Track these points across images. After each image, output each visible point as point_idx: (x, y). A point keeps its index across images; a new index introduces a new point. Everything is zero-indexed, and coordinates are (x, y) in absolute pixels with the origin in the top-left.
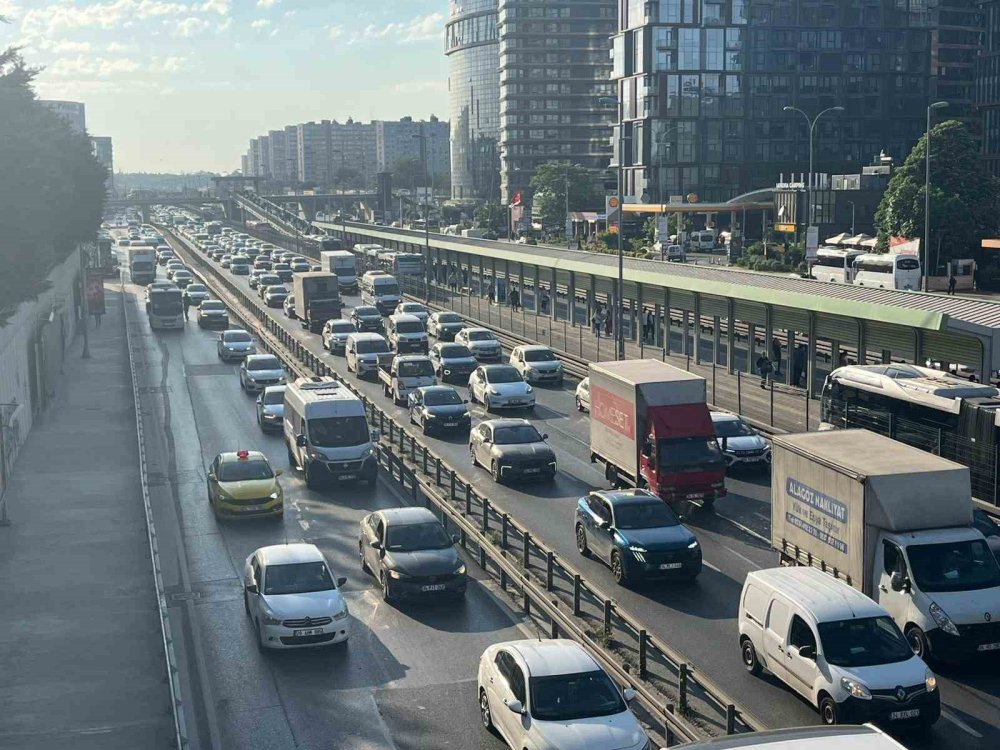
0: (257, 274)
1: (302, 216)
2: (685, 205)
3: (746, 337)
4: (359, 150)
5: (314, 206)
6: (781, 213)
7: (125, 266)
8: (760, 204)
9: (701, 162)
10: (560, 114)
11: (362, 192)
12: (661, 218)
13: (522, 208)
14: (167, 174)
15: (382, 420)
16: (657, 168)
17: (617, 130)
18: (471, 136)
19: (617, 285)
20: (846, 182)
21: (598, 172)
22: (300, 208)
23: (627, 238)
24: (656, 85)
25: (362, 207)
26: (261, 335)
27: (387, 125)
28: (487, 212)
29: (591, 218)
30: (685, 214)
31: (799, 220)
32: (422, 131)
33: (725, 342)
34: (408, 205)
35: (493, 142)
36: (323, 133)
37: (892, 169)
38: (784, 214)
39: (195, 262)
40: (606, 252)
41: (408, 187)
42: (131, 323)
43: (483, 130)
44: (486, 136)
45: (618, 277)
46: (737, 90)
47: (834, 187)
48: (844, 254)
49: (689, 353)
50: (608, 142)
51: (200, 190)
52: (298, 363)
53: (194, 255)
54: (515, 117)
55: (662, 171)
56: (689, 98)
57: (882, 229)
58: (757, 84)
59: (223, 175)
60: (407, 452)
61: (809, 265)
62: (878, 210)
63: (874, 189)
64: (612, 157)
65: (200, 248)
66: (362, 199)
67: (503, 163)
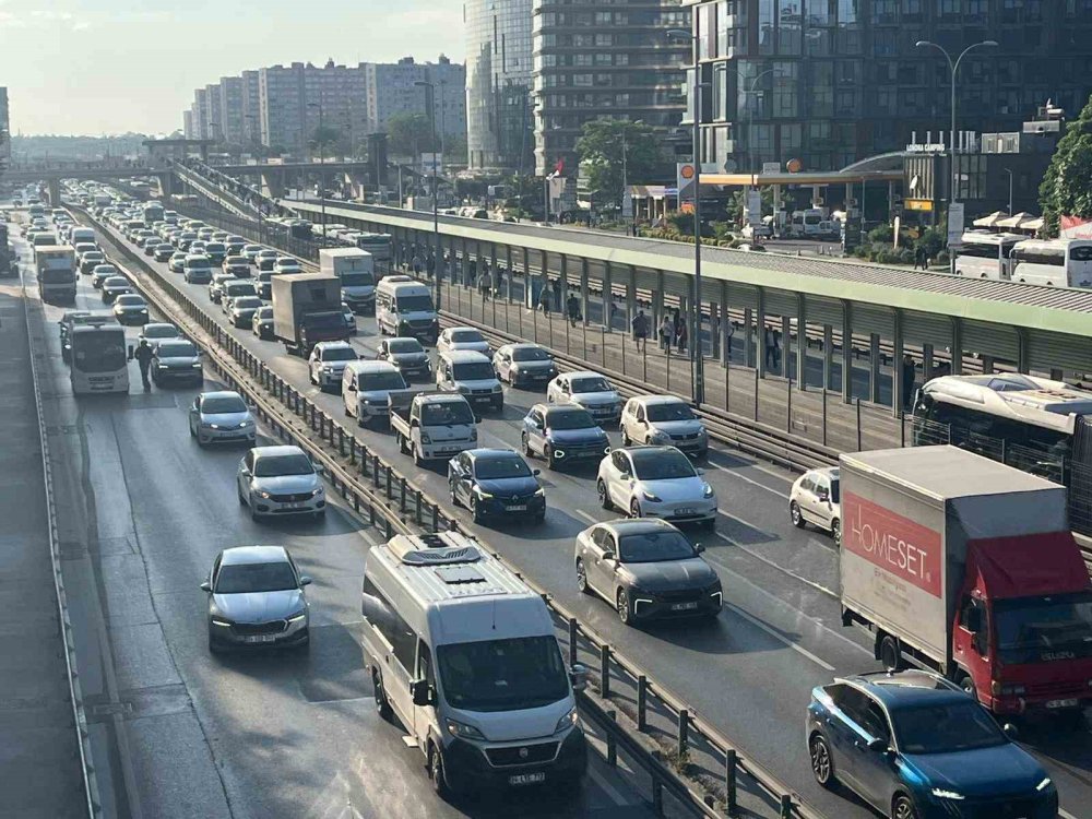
0: (221, 281)
1: (266, 193)
2: (785, 175)
3: (866, 353)
4: (343, 103)
5: (283, 180)
6: (913, 185)
7: (27, 263)
8: (885, 173)
9: (804, 117)
10: (614, 54)
11: (347, 159)
12: (752, 192)
13: (564, 180)
14: (82, 138)
15: (377, 468)
16: (745, 124)
17: (691, 73)
18: (494, 83)
19: (694, 283)
20: (1001, 143)
21: (666, 132)
22: (264, 182)
23: (706, 220)
24: (743, 13)
25: (348, 180)
26: (213, 355)
27: (380, 68)
28: (516, 185)
29: (657, 193)
30: (784, 187)
31: (938, 194)
32: (427, 78)
33: (839, 360)
34: (410, 178)
35: (524, 90)
36: (292, 81)
37: (1062, 125)
38: (917, 186)
39: (120, 255)
40: (677, 240)
41: (408, 153)
42: (36, 339)
43: (509, 76)
44: (515, 82)
45: (694, 273)
46: (853, 19)
47: (986, 150)
48: (998, 241)
49: (791, 375)
50: (680, 91)
51: (128, 157)
52: (262, 392)
53: (121, 247)
54: (554, 57)
55: (753, 129)
56: (787, 30)
57: (1049, 206)
58: (880, 12)
59: (159, 138)
60: (410, 511)
61: (951, 255)
62: (1043, 181)
63: (1038, 153)
64: (686, 110)
65: (134, 241)
66: (348, 169)
67: (538, 119)
